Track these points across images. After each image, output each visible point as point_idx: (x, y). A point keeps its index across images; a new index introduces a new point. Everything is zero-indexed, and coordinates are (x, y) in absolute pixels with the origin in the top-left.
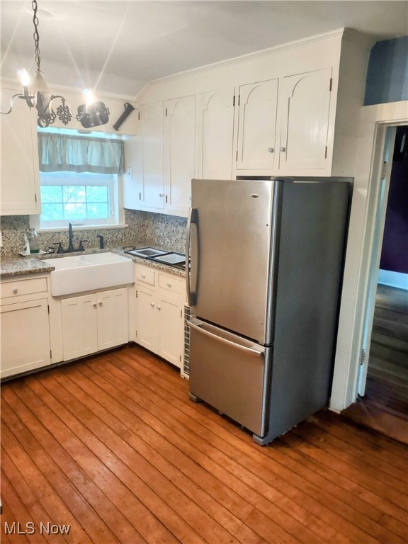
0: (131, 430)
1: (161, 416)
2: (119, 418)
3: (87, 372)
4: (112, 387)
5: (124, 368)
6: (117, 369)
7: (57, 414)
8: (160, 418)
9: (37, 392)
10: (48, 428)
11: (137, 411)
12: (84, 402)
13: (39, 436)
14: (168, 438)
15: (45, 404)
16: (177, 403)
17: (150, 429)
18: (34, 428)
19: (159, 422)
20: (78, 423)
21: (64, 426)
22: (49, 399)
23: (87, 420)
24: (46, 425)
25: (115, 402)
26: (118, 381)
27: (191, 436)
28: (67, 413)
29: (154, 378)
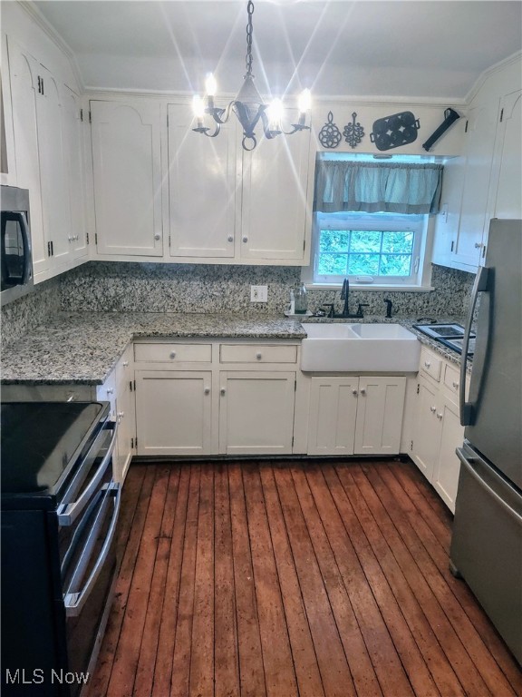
0: (342, 577)
1: (392, 576)
2: (336, 554)
3: (331, 477)
4: (350, 509)
5: (379, 489)
6: (370, 486)
7: (270, 519)
8: (389, 579)
9: (265, 482)
10: (251, 532)
11: (364, 555)
12: (306, 516)
13: (236, 537)
14: (384, 612)
15: (264, 502)
16: (427, 566)
17: (366, 587)
18: (238, 526)
19: (385, 584)
20: (285, 540)
21: (268, 536)
22: (271, 497)
23: (296, 541)
24: (251, 527)
25: (342, 529)
26: (362, 503)
27: (420, 625)
28: (281, 521)
29: (412, 517)
